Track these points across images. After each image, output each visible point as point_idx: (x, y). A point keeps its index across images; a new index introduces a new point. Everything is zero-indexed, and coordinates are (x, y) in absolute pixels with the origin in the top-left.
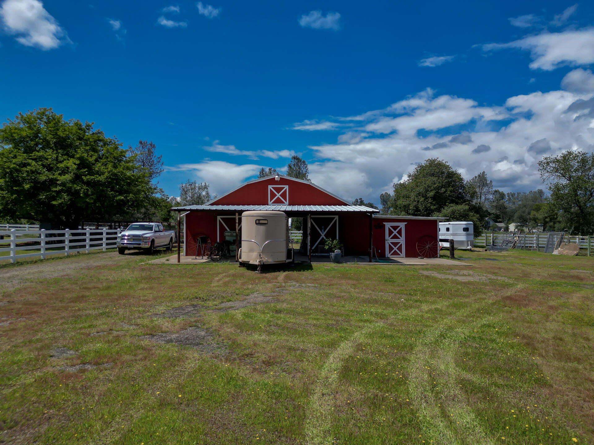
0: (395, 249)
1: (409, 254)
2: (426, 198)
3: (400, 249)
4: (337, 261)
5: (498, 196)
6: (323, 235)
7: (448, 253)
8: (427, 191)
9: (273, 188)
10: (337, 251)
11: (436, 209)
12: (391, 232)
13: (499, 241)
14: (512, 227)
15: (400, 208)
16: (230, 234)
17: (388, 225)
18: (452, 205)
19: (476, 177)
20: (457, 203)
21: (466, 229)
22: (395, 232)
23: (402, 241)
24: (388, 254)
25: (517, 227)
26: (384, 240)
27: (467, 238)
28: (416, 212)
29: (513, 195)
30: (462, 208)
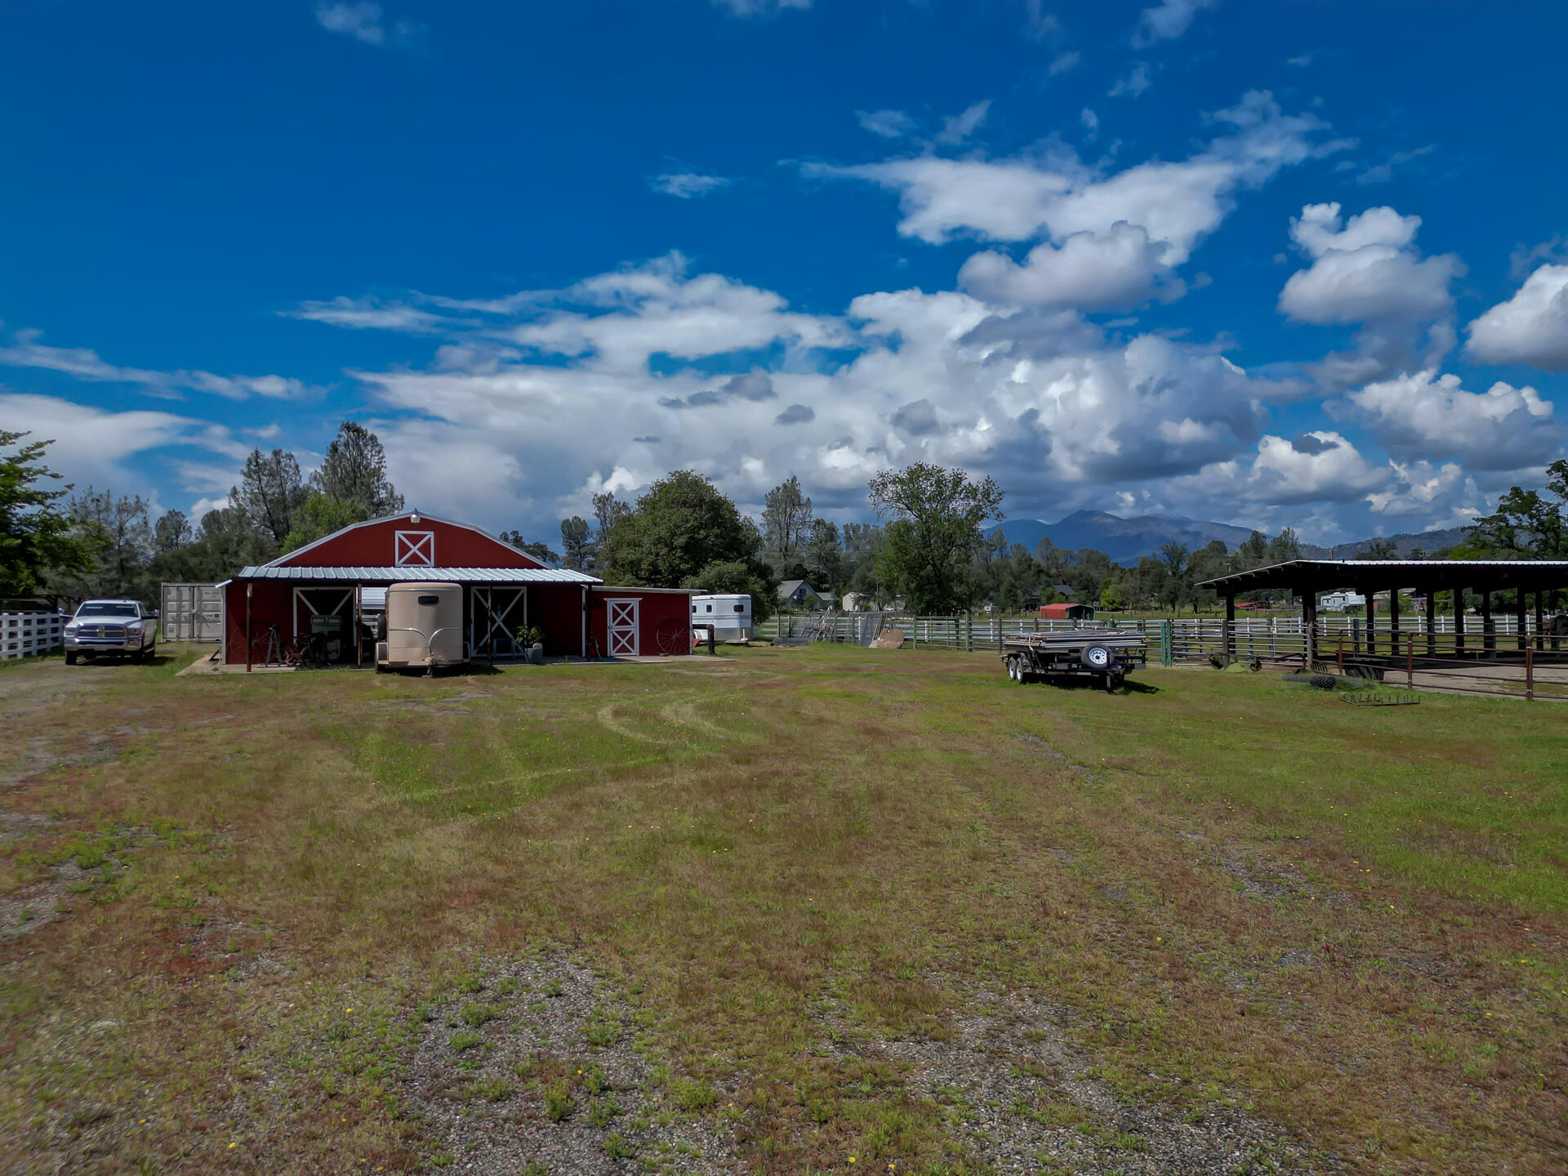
0: (623, 642)
1: (644, 651)
2: (672, 548)
3: (631, 642)
4: (536, 660)
5: (822, 532)
6: (499, 622)
7: (706, 649)
8: (673, 534)
9: (404, 535)
10: (537, 646)
11: (691, 569)
12: (616, 615)
13: (799, 629)
14: (848, 602)
15: (623, 566)
16: (321, 621)
17: (611, 603)
18: (717, 562)
19: (778, 489)
20: (727, 559)
21: (739, 608)
22: (623, 614)
23: (634, 628)
24: (611, 651)
25: (857, 601)
26: (604, 627)
27: (741, 623)
28: (653, 577)
29: (855, 529)
30: (736, 567)
